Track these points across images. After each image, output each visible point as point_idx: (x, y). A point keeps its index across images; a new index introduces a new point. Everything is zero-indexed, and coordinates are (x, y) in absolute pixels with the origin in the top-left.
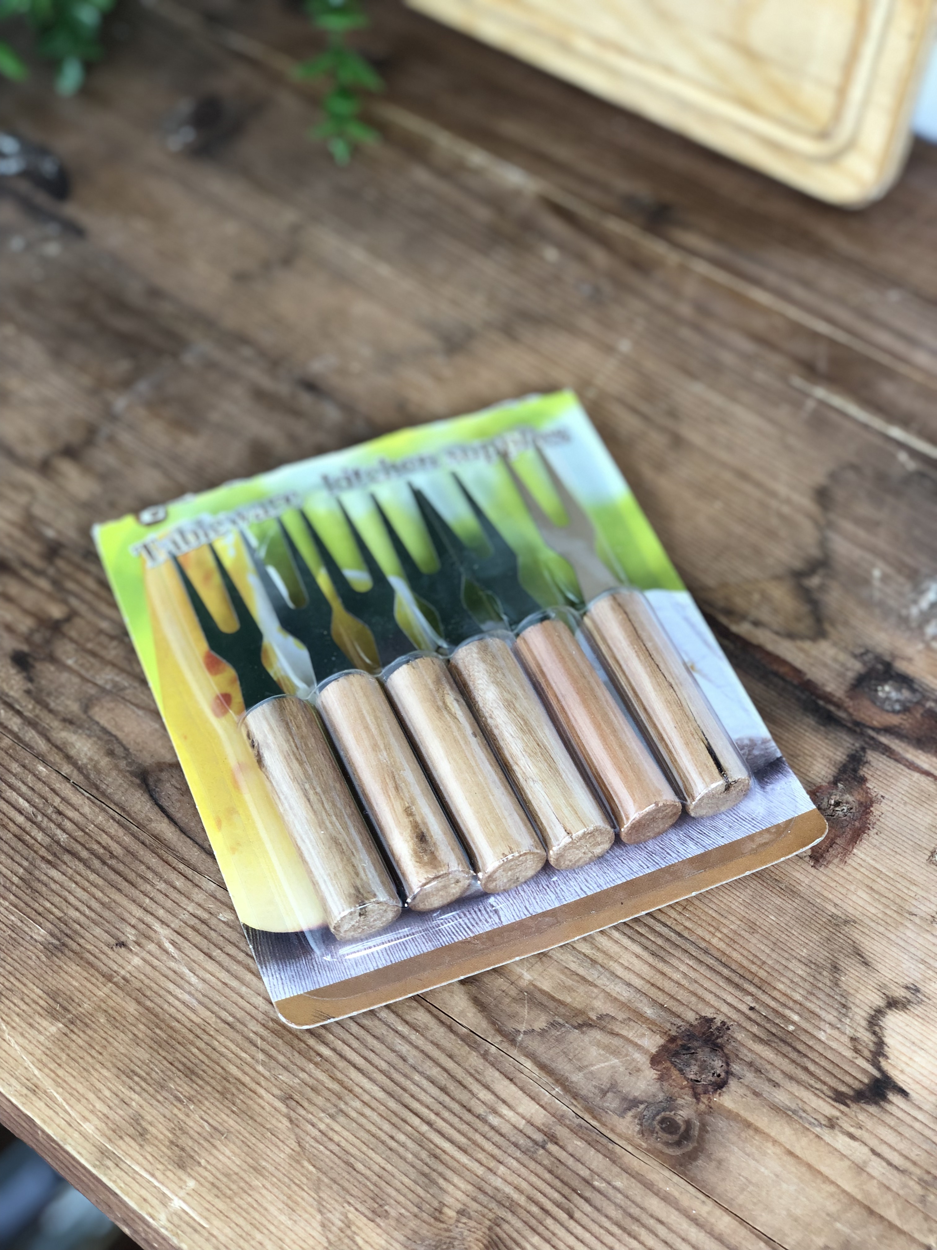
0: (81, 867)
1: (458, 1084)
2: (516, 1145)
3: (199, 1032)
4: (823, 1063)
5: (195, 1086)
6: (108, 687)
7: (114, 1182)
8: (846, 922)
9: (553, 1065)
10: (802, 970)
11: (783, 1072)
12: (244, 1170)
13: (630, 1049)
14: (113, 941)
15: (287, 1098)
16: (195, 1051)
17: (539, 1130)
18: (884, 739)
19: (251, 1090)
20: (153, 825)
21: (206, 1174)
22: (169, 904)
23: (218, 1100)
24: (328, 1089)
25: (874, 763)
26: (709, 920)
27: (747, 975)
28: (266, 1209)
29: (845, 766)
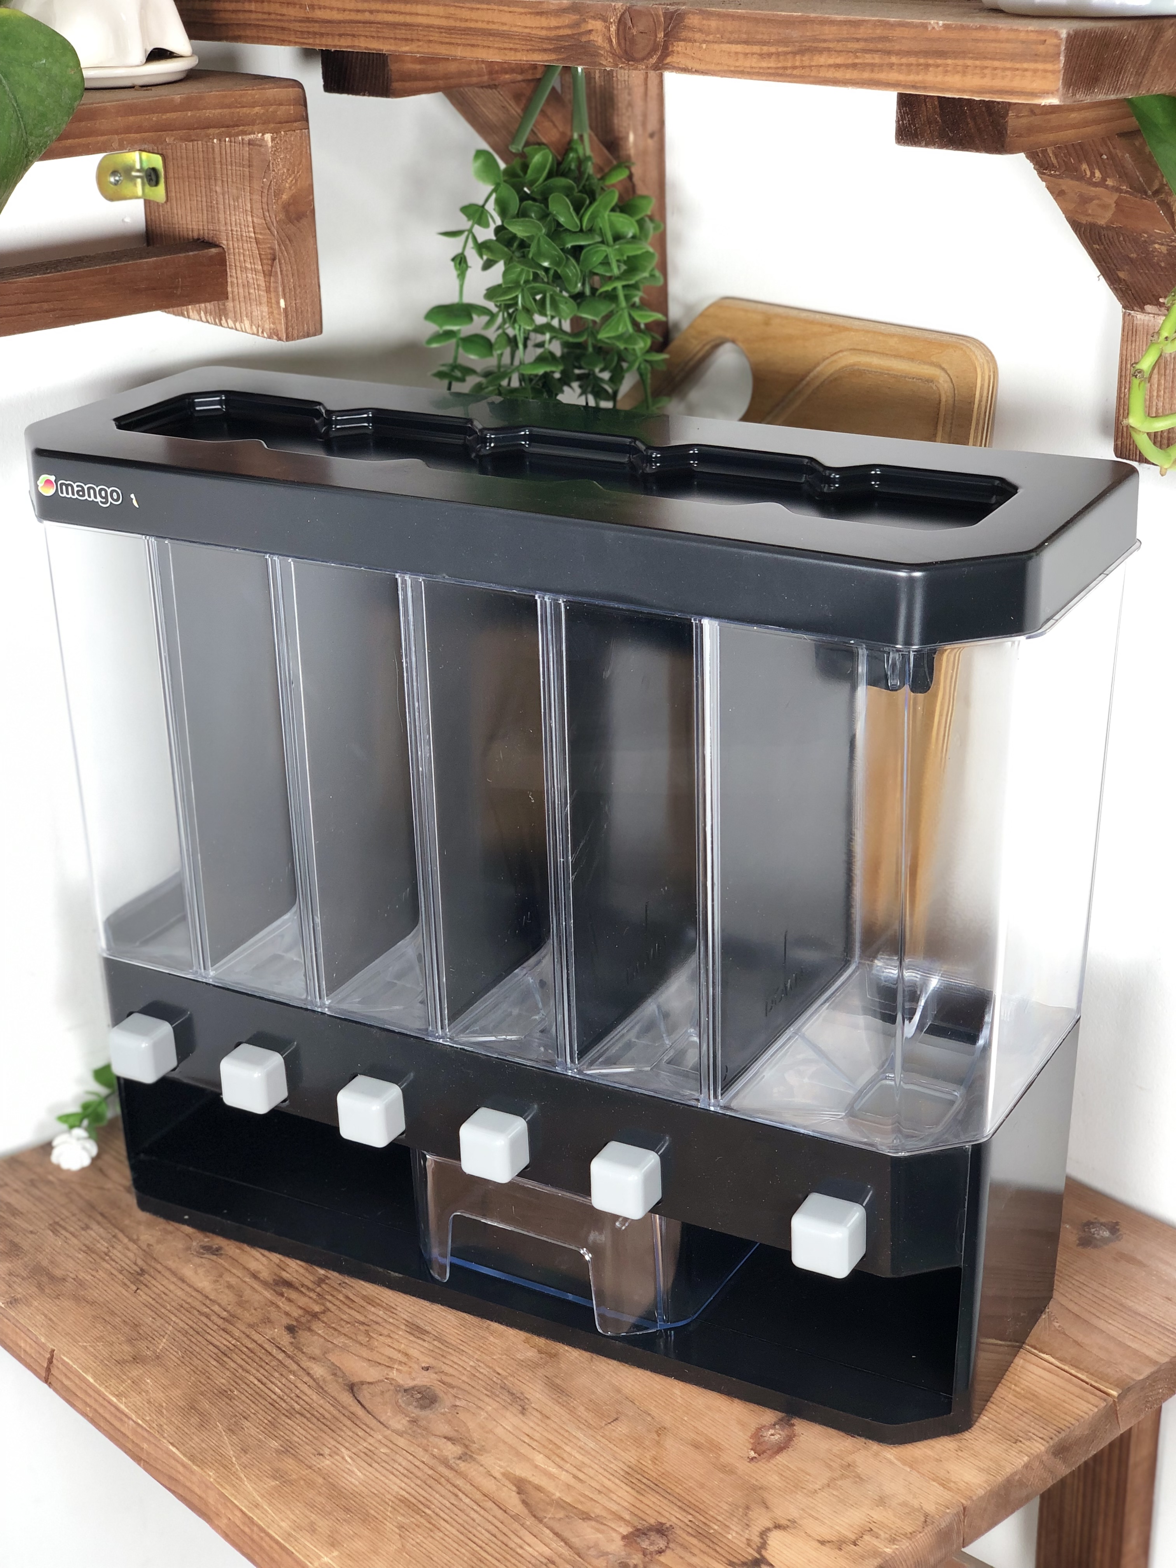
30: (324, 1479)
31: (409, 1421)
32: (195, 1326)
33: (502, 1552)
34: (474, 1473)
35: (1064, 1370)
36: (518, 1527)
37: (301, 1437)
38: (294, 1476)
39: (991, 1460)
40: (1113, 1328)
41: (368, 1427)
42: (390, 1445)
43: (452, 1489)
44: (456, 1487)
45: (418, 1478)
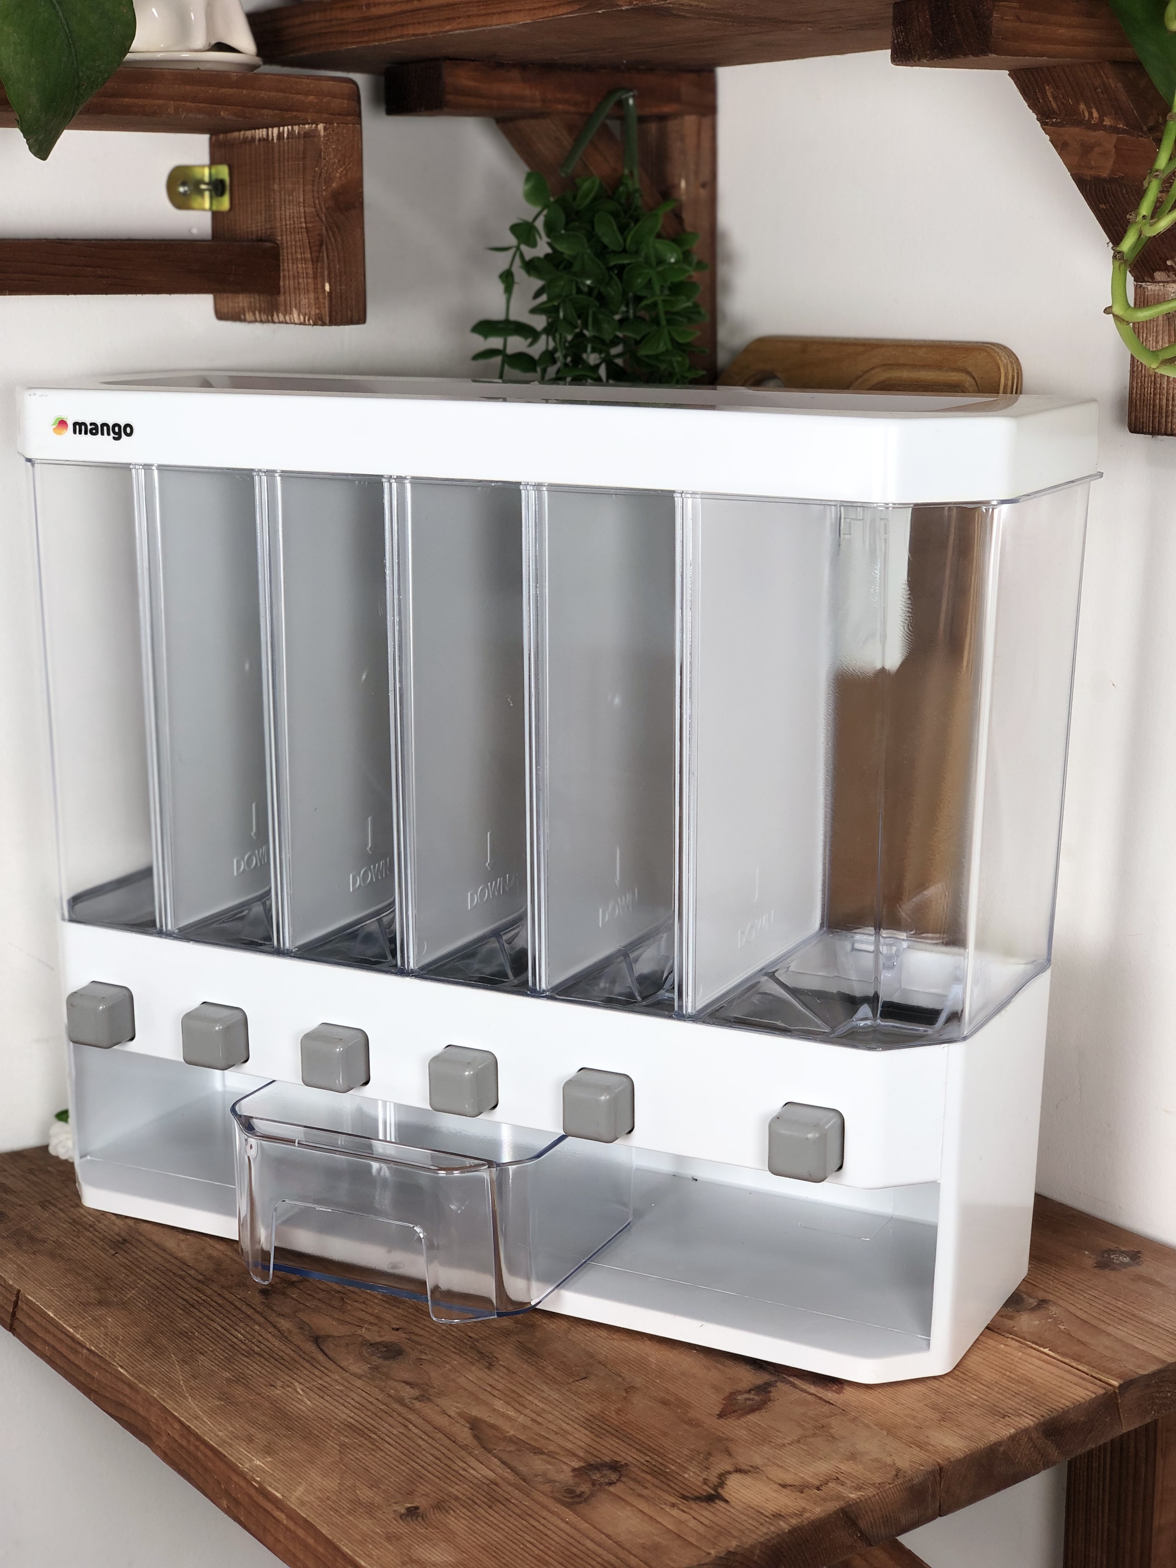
0: (262, 1360)
1: (447, 1458)
2: (471, 1482)
3: (302, 1418)
4: (681, 1485)
5: (290, 1433)
6: (313, 1307)
7: (226, 1452)
8: (726, 1439)
9: (510, 1462)
10: (689, 1453)
11: (652, 1484)
12: (304, 1461)
13: (562, 1464)
15: (342, 1445)
16: (295, 1422)
17: (488, 1480)
19: (322, 1439)
20: (312, 1354)
21: (281, 1458)
22: (308, 1379)
23: (301, 1439)
24: (368, 1447)
26: (639, 1428)
27: (650, 1449)
28: (309, 1474)
29: (760, 1385)
30: (272, 1404)
31: (369, 1368)
32: (167, 1283)
33: (443, 1471)
34: (428, 1411)
35: (1065, 1363)
36: (465, 1455)
37: (255, 1371)
38: (241, 1400)
39: (975, 1430)
40: (1122, 1333)
41: (327, 1369)
42: (346, 1384)
43: (402, 1421)
44: (407, 1420)
45: (370, 1410)
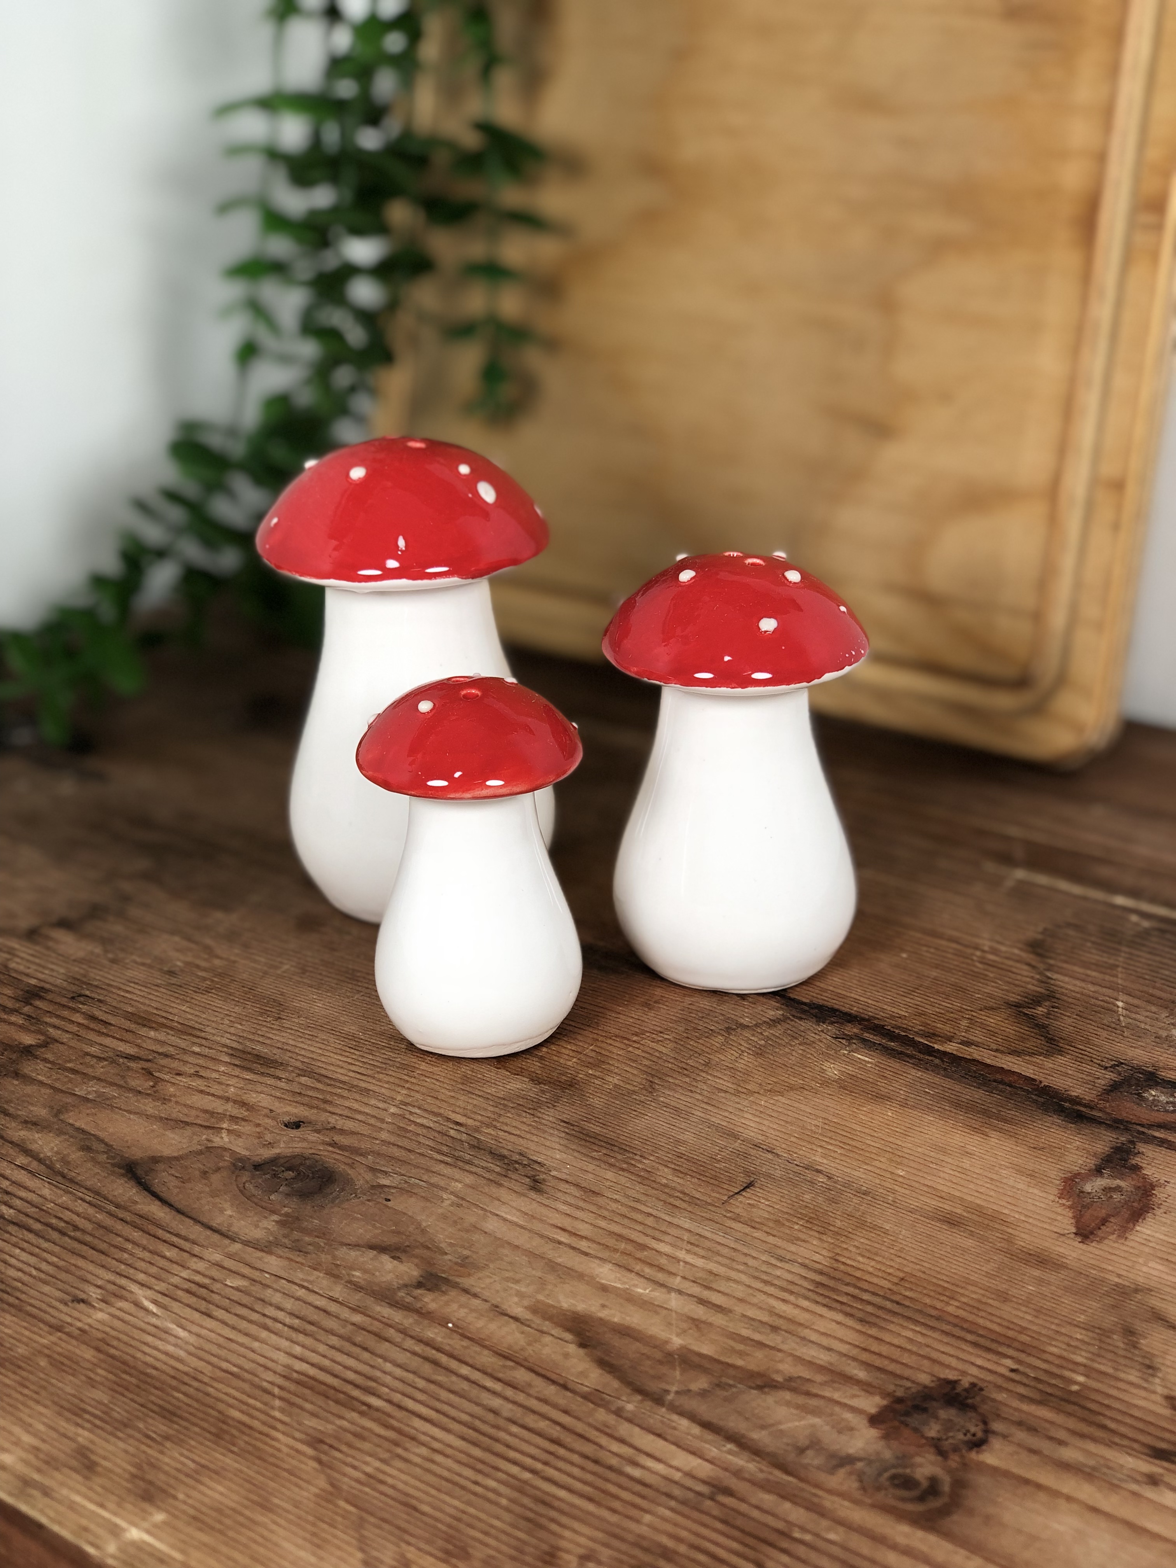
0: (30, 1237)
1: (575, 1437)
2: (669, 1496)
3: (186, 1379)
4: (1128, 1420)
5: (176, 1426)
6: (90, 1097)
8: (1136, 1291)
9: (721, 1423)
10: (1081, 1334)
11: (1069, 1430)
12: (246, 1507)
13: (837, 1409)
14: (69, 1298)
15: (316, 1441)
16: (177, 1395)
17: (704, 1482)
18: (1157, 1134)
19: (261, 1433)
21: (185, 1507)
22: (153, 1270)
23: (209, 1440)
24: (379, 1436)
25: (1150, 1154)
26: (940, 1290)
27: (1001, 1340)
28: (276, 1544)
29: (1108, 1155)
30: (97, 1349)
31: (277, 1222)
33: (589, 1477)
34: (462, 1313)
36: (611, 1419)
37: (24, 1268)
38: (22, 1350)
41: (186, 1239)
42: (246, 1271)
43: (418, 1348)
44: (428, 1343)
45: (332, 1332)
